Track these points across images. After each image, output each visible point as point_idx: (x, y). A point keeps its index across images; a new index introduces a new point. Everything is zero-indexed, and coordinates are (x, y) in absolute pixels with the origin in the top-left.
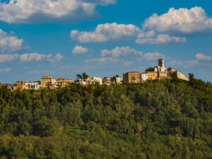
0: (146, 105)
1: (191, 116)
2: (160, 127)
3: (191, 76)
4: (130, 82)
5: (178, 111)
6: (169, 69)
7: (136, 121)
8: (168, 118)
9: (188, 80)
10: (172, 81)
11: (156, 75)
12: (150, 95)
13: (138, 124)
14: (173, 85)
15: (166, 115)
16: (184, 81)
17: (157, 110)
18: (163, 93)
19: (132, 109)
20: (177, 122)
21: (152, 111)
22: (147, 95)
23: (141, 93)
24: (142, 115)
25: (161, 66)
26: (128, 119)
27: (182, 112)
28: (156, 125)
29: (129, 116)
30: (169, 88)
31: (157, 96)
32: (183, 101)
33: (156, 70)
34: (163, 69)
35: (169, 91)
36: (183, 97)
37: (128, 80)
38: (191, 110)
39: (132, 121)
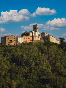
0: (21, 64)
1: (60, 74)
2: (33, 84)
3: (62, 40)
4: (7, 44)
5: (49, 70)
6: (43, 34)
7: (11, 79)
8: (40, 76)
9: (59, 43)
10: (45, 44)
11: (31, 38)
12: (25, 55)
13: (13, 81)
14: (46, 47)
15: (38, 74)
16: (56, 44)
17: (31, 69)
18: (36, 55)
19: (8, 68)
20: (47, 79)
21: (26, 70)
22: (22, 56)
23: (16, 54)
24: (17, 73)
25: (36, 31)
26: (4, 77)
27: (53, 71)
28: (29, 83)
29: (5, 74)
30: (42, 50)
31: (31, 57)
32: (54, 61)
33: (31, 34)
34: (37, 33)
35: (42, 53)
36: (54, 58)
37: (5, 43)
38: (61, 69)
39: (8, 79)
